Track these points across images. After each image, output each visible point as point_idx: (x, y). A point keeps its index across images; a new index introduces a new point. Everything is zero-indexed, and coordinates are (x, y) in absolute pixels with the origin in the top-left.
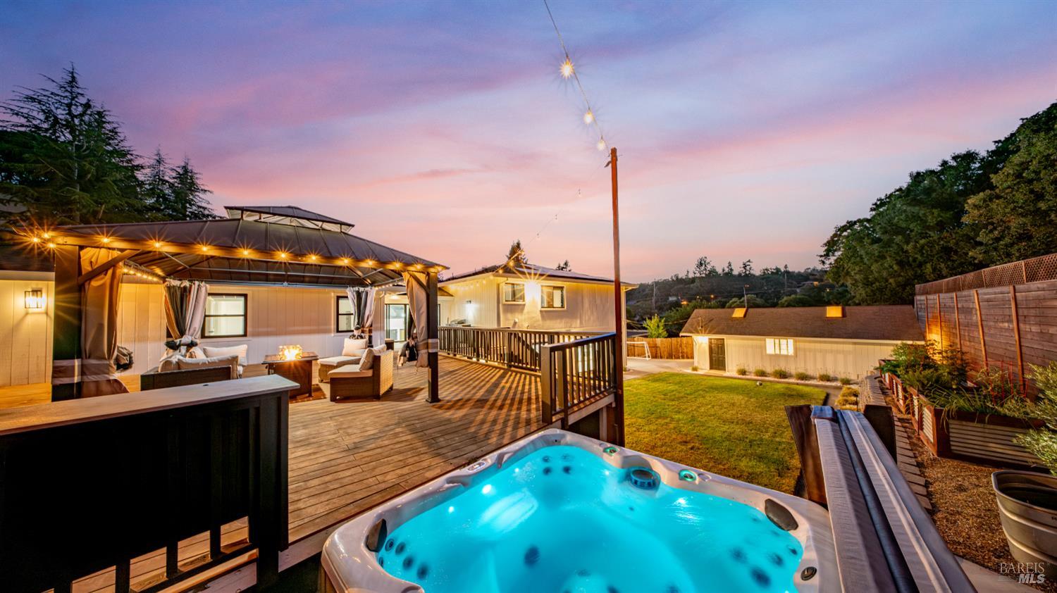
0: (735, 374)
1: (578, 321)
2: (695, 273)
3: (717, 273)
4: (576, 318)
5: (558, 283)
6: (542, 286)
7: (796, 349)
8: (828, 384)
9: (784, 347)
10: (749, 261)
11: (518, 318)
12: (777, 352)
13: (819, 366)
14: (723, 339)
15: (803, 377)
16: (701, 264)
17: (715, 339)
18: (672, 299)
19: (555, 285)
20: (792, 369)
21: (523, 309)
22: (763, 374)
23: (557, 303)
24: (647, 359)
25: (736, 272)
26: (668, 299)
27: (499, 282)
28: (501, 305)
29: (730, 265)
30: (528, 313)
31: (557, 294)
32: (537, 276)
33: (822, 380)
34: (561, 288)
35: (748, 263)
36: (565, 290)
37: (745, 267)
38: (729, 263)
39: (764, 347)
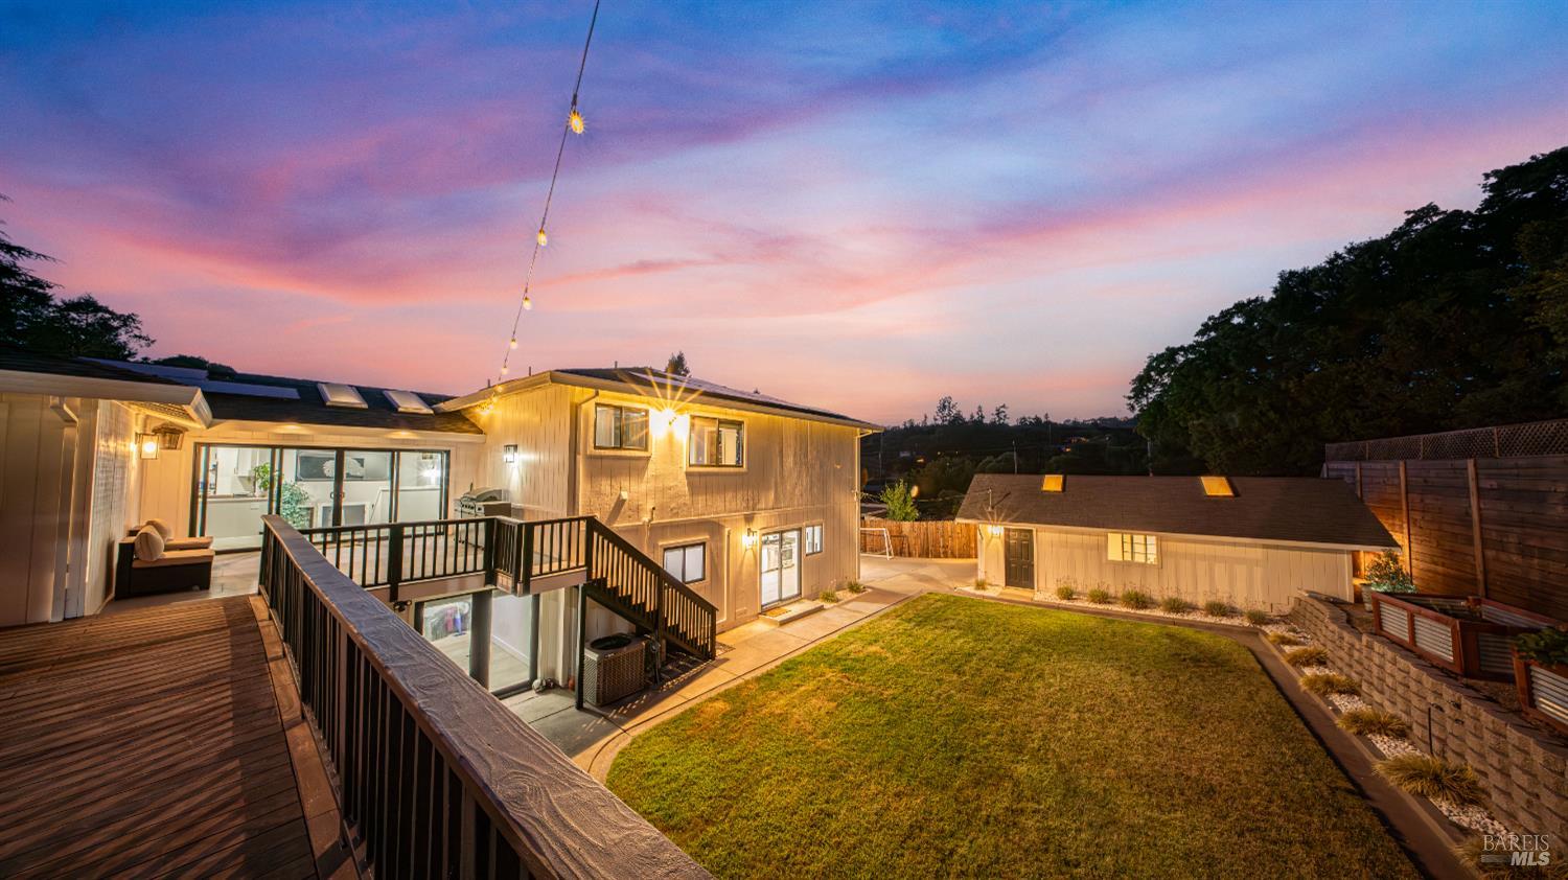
0: (1055, 600)
1: (772, 495)
2: (936, 420)
3: (963, 420)
4: (768, 489)
5: (732, 414)
6: (693, 417)
7: (1161, 553)
8: (1225, 621)
9: (1139, 548)
10: (1003, 406)
11: (629, 490)
12: (1128, 557)
13: (1203, 586)
14: (1031, 531)
15: (1176, 606)
16: (944, 407)
17: (1015, 530)
18: (905, 454)
19: (722, 417)
20: (1155, 590)
21: (645, 468)
22: (1104, 598)
23: (729, 457)
24: (888, 557)
25: (987, 421)
26: (898, 455)
27: (576, 401)
28: (580, 459)
29: (980, 411)
30: (656, 477)
31: (729, 438)
32: (679, 394)
33: (1212, 614)
34: (739, 424)
35: (1002, 409)
36: (745, 426)
37: (998, 414)
38: (980, 407)
39: (1102, 548)
